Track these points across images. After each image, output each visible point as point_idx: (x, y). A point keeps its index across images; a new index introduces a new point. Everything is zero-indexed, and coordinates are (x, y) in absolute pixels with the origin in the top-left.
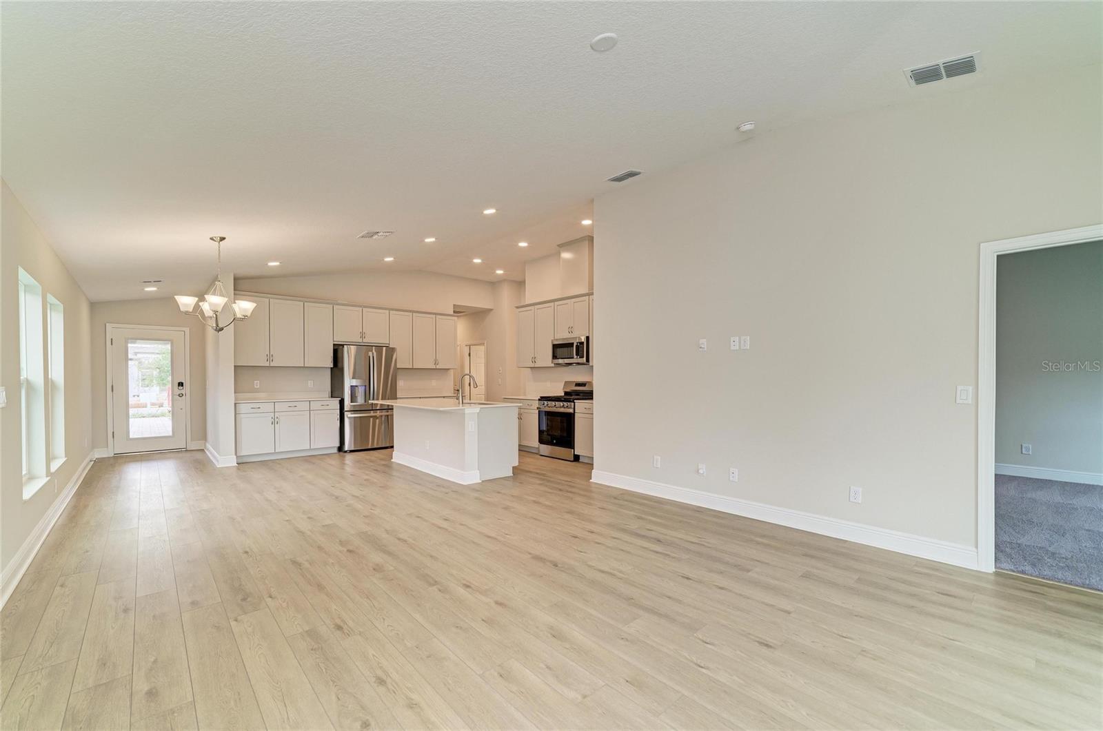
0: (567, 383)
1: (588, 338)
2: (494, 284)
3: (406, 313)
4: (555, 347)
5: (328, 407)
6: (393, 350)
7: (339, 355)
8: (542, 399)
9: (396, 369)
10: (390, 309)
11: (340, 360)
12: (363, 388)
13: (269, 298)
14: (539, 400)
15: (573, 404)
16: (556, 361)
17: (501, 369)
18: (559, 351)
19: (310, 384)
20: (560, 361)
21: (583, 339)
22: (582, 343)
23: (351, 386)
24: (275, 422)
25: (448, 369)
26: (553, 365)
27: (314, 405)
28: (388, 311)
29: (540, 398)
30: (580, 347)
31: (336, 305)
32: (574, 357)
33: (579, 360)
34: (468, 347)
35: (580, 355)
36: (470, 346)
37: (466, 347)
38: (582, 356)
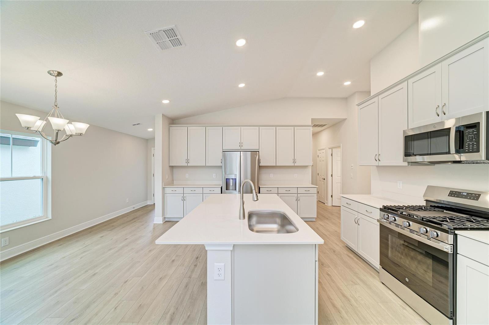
0: (430, 188)
2: (347, 99)
3: (271, 128)
5: (213, 192)
6: (256, 154)
8: (386, 209)
9: (260, 167)
10: (259, 126)
14: (381, 210)
15: (451, 237)
16: (412, 159)
17: (353, 165)
18: (416, 145)
19: (214, 176)
20: (419, 159)
22: (475, 125)
23: (226, 179)
24: (184, 200)
25: (308, 166)
26: (406, 164)
29: (382, 207)
30: (469, 132)
31: (224, 126)
32: (449, 153)
33: (464, 157)
34: (331, 150)
35: (469, 147)
36: (332, 148)
37: (329, 149)
38: (473, 149)
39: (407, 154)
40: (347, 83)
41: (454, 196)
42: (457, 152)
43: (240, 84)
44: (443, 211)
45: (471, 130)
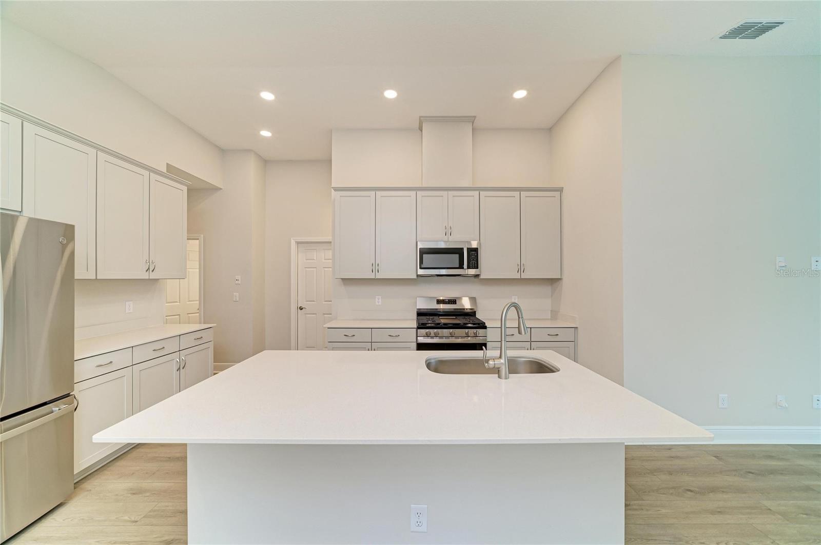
1: (480, 243)
2: (224, 153)
3: (81, 147)
4: (423, 251)
17: (238, 277)
22: (476, 250)
26: (415, 277)
28: (19, 121)
33: (472, 271)
35: (472, 265)
39: (422, 266)
40: (266, 133)
42: (468, 268)
45: (473, 253)
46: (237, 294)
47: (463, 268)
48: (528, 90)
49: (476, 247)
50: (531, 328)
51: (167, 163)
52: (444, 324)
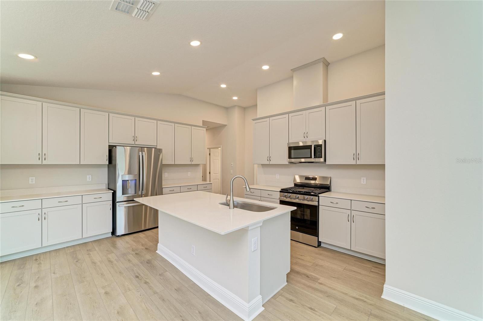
1: (325, 141)
2: (227, 109)
3: (170, 124)
4: (290, 149)
5: (100, 200)
6: (160, 151)
7: (113, 154)
8: (283, 191)
9: (163, 165)
11: (113, 158)
12: (133, 182)
13: (42, 102)
14: (280, 192)
15: (317, 197)
17: (232, 163)
19: (89, 178)
20: (293, 160)
21: (321, 142)
22: (321, 146)
23: (123, 180)
24: (42, 218)
25: (199, 164)
26: (288, 163)
27: (86, 199)
28: (156, 121)
29: (280, 190)
30: (318, 149)
31: (111, 113)
32: (311, 157)
33: (317, 160)
34: (209, 149)
35: (318, 155)
36: (210, 149)
37: (208, 149)
38: (320, 156)
39: (290, 157)
40: (235, 98)
41: (307, 180)
42: (314, 158)
43: (154, 71)
44: (304, 188)
45: (319, 148)
46: (232, 171)
47: (312, 158)
48: (343, 33)
49: (321, 144)
50: (351, 200)
51: (203, 121)
52: (298, 192)
